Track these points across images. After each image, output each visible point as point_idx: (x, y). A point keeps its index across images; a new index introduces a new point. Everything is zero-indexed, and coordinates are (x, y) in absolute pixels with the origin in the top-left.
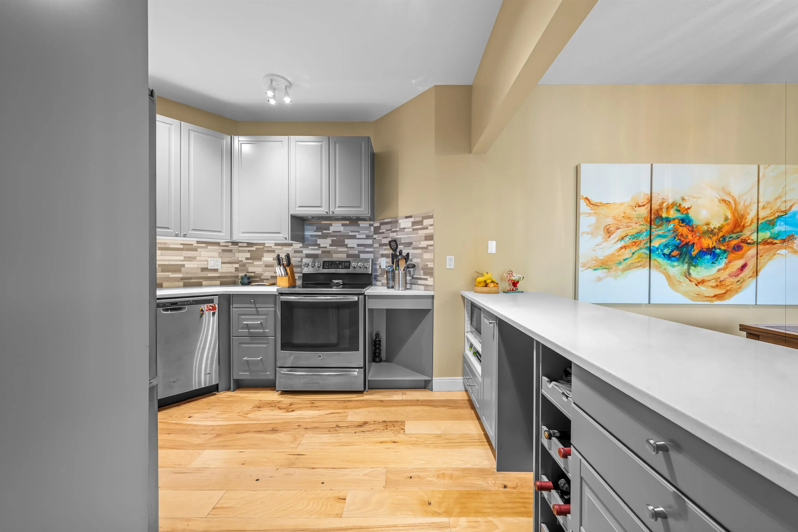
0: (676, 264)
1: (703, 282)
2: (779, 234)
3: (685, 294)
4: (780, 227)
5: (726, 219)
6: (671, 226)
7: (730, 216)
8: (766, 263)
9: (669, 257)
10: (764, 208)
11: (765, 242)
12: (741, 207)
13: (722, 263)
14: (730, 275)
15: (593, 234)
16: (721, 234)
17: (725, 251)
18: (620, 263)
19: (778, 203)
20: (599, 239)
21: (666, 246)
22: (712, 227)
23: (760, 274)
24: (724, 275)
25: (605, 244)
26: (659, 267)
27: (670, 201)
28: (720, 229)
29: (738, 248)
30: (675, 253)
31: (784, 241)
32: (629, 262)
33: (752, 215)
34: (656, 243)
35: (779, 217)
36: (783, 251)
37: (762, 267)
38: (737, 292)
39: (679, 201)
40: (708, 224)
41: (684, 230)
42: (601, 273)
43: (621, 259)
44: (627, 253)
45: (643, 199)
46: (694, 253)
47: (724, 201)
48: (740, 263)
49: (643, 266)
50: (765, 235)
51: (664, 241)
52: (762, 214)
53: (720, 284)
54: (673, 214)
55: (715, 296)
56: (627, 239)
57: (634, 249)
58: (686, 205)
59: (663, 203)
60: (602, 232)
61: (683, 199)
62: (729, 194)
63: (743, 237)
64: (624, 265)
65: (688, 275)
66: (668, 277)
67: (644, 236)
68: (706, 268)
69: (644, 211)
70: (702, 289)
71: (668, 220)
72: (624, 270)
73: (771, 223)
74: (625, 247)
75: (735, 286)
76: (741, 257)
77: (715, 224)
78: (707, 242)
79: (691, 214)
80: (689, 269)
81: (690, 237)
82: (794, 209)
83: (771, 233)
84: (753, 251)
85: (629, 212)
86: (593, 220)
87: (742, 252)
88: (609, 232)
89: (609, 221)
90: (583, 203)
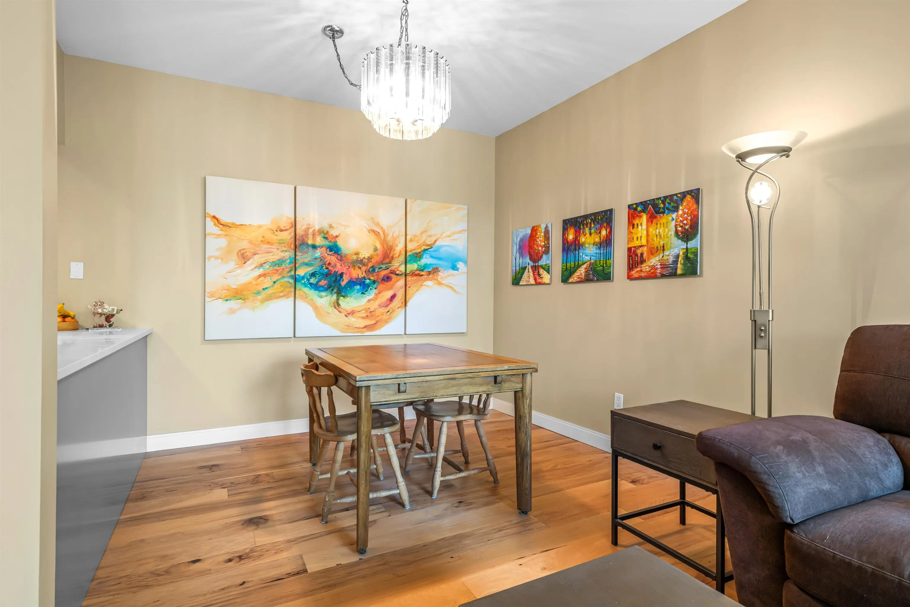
0: (323, 294)
1: (352, 313)
2: (425, 266)
3: (335, 325)
4: (426, 260)
5: (376, 249)
6: (318, 254)
7: (379, 246)
8: (413, 294)
9: (316, 287)
10: (411, 241)
11: (413, 274)
12: (389, 238)
13: (371, 294)
14: (380, 306)
15: (223, 258)
16: (370, 265)
17: (374, 282)
18: (258, 293)
19: (424, 237)
20: (232, 265)
21: (313, 275)
22: (361, 256)
23: (409, 304)
24: (374, 305)
25: (239, 271)
26: (305, 297)
27: (317, 228)
28: (370, 259)
29: (387, 279)
30: (323, 283)
31: (429, 273)
32: (270, 291)
33: (400, 247)
34: (301, 272)
35: (425, 250)
36: (429, 283)
37: (410, 298)
38: (386, 322)
39: (326, 228)
40: (357, 254)
41: (332, 259)
42: (234, 304)
43: (260, 288)
44: (267, 282)
45: (285, 223)
46: (343, 283)
47: (373, 231)
48: (389, 294)
49: (286, 296)
50: (412, 267)
51: (310, 270)
52: (409, 247)
53: (370, 314)
54: (319, 241)
55: (365, 327)
56: (267, 266)
57: (275, 277)
58: (334, 233)
59: (308, 229)
60: (234, 257)
61: (331, 226)
62: (378, 224)
63: (392, 268)
64: (264, 294)
65: (337, 305)
66: (316, 308)
67: (287, 265)
68: (356, 298)
69: (288, 236)
70: (353, 320)
71: (314, 247)
72: (263, 301)
73: (418, 256)
74: (264, 275)
75: (385, 317)
76: (391, 288)
77: (365, 254)
78: (358, 273)
79: (340, 243)
80: (338, 299)
81: (338, 265)
82: (438, 244)
83: (418, 265)
84: (401, 282)
85: (269, 236)
86: (223, 242)
87: (391, 283)
88: (244, 258)
89: (244, 245)
90: (210, 222)
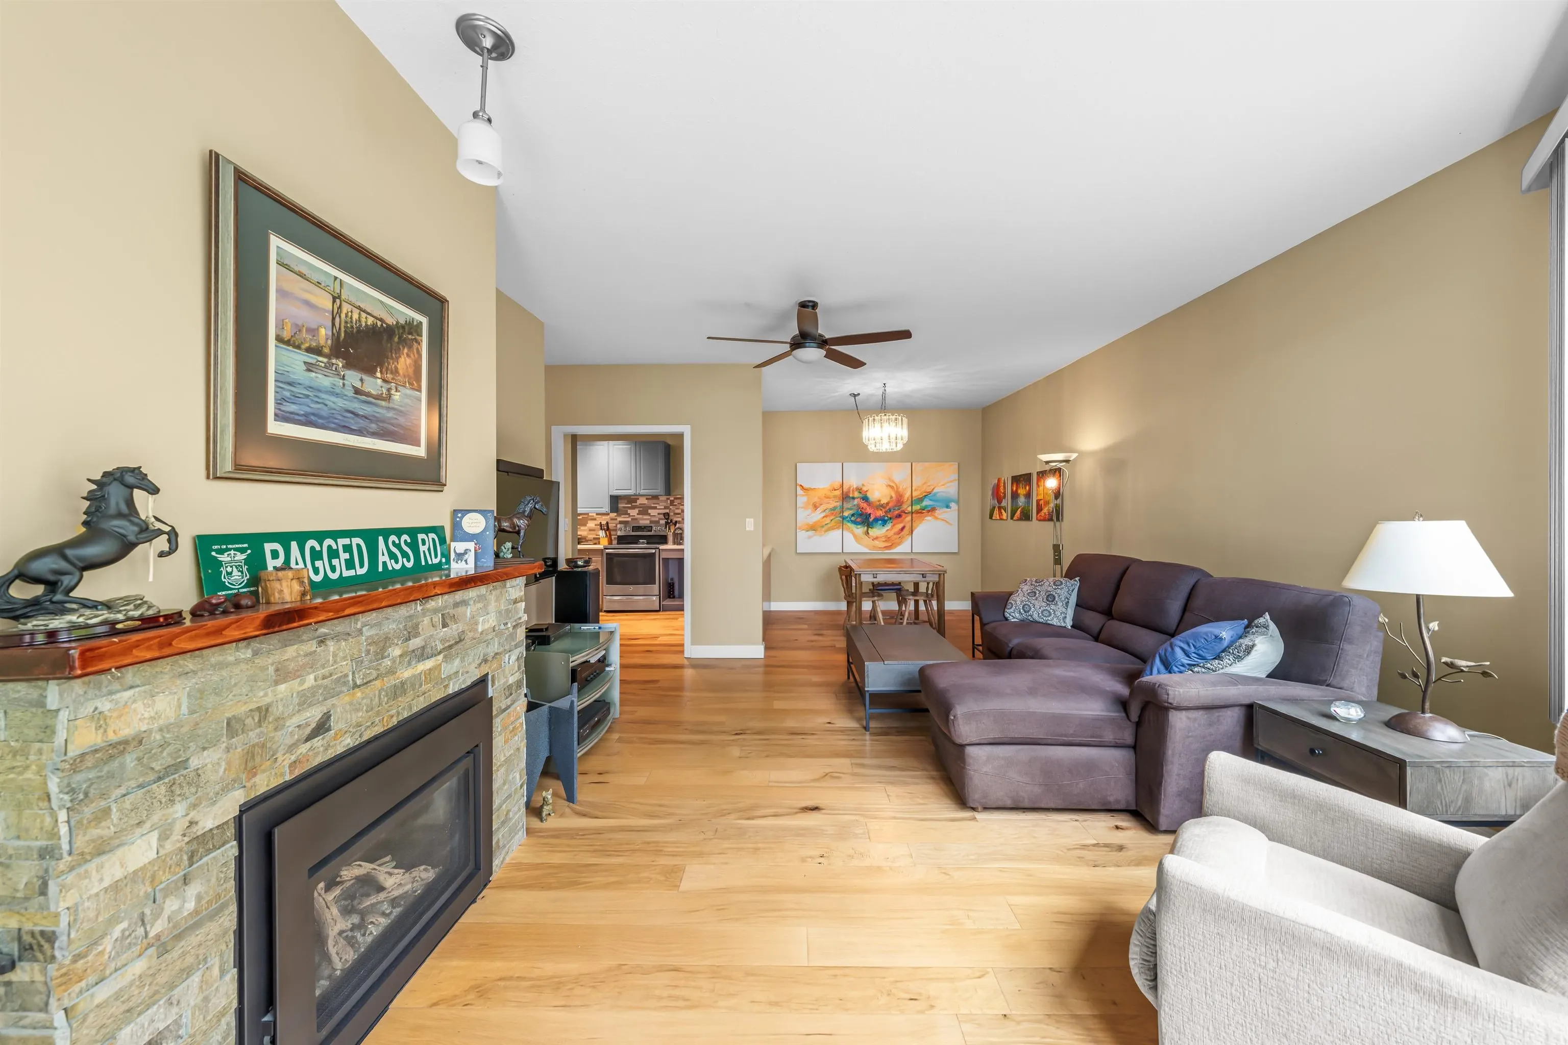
0: (859, 526)
1: (877, 538)
2: (926, 506)
3: (866, 546)
4: (926, 503)
5: (891, 497)
6: (856, 502)
7: (894, 495)
8: (918, 526)
9: (855, 522)
10: (915, 490)
11: (917, 512)
12: (900, 490)
13: (889, 526)
14: (895, 534)
15: (805, 508)
16: (888, 508)
17: (891, 518)
18: (823, 527)
19: (925, 487)
20: (809, 511)
21: (853, 515)
22: (882, 502)
23: (914, 533)
24: (891, 534)
25: (813, 515)
26: (848, 529)
27: (855, 487)
28: (888, 504)
29: (899, 516)
30: (859, 520)
31: (929, 511)
32: (829, 526)
33: (908, 494)
34: (846, 514)
35: (925, 496)
36: (929, 518)
37: (916, 528)
38: (899, 544)
39: (860, 486)
40: (879, 501)
41: (865, 505)
42: (811, 533)
43: (824, 524)
44: (828, 520)
45: (837, 485)
46: (871, 520)
47: (890, 486)
48: (900, 526)
49: (838, 528)
50: (917, 507)
51: (851, 512)
52: (914, 494)
53: (888, 539)
54: (856, 494)
55: (885, 547)
56: (827, 511)
57: (832, 517)
58: (865, 489)
59: (850, 488)
60: (811, 506)
61: (863, 485)
62: (893, 482)
63: (903, 509)
64: (826, 527)
65: (867, 533)
66: (855, 536)
67: (838, 510)
68: (879, 529)
69: (838, 493)
70: (876, 543)
71: (853, 498)
72: (826, 531)
73: (921, 500)
74: (826, 516)
75: (897, 541)
76: (901, 522)
77: (884, 501)
78: (880, 513)
79: (869, 495)
80: (868, 530)
81: (868, 509)
82: (935, 491)
83: (921, 507)
84: (909, 518)
85: (829, 494)
86: (805, 499)
87: (902, 519)
88: (816, 507)
89: (816, 500)
90: (799, 488)
